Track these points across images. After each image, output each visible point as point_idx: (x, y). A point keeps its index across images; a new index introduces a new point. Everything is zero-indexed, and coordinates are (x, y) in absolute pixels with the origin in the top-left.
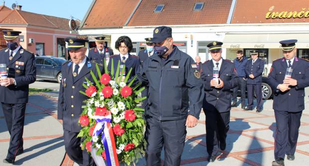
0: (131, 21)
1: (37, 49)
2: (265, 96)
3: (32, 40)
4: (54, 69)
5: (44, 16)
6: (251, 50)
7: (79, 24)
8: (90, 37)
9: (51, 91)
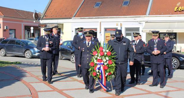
0: (78, 14)
1: (10, 34)
2: (174, 66)
3: (6, 27)
4: (22, 48)
5: (16, 10)
6: (164, 34)
7: (40, 16)
8: (48, 25)
9: (20, 63)
